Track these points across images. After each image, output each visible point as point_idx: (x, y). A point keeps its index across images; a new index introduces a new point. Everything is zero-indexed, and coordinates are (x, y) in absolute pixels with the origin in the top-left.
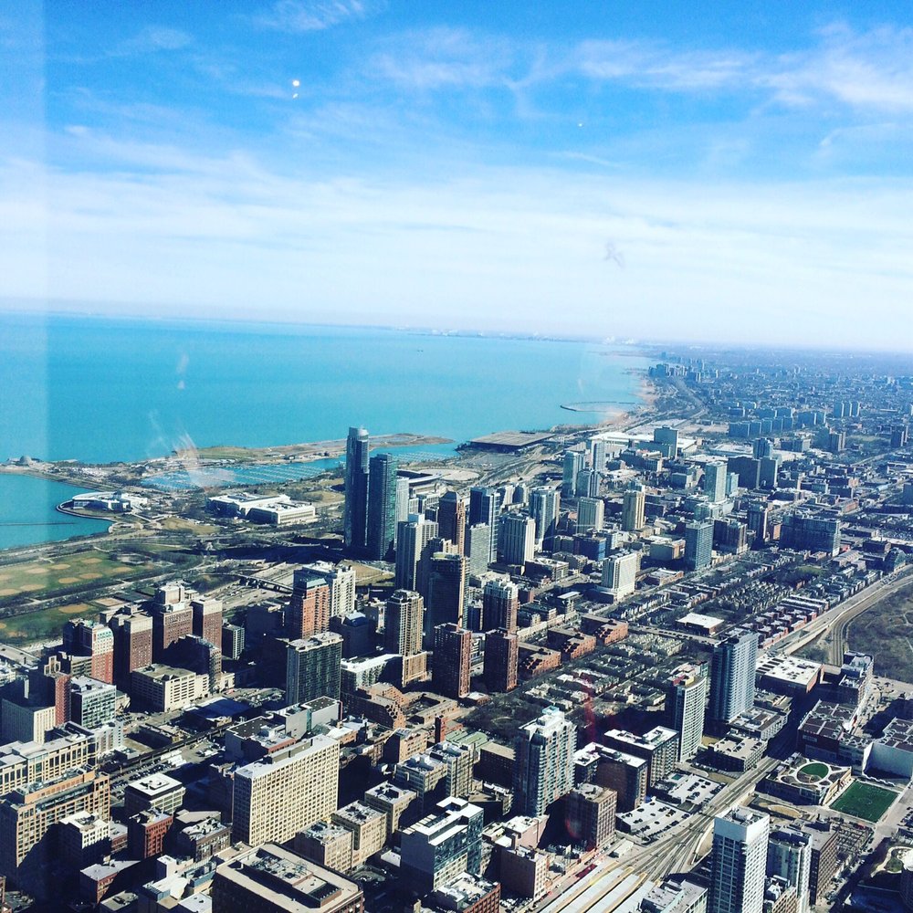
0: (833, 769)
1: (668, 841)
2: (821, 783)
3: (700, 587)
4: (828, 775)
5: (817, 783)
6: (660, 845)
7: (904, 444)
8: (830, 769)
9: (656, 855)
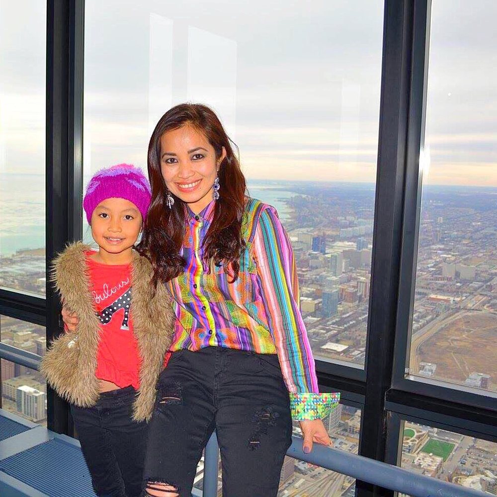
0: (418, 432)
1: (326, 478)
2: (411, 441)
3: (332, 327)
4: (415, 436)
5: (408, 441)
6: (322, 480)
7: (440, 240)
8: (416, 432)
9: (320, 487)
